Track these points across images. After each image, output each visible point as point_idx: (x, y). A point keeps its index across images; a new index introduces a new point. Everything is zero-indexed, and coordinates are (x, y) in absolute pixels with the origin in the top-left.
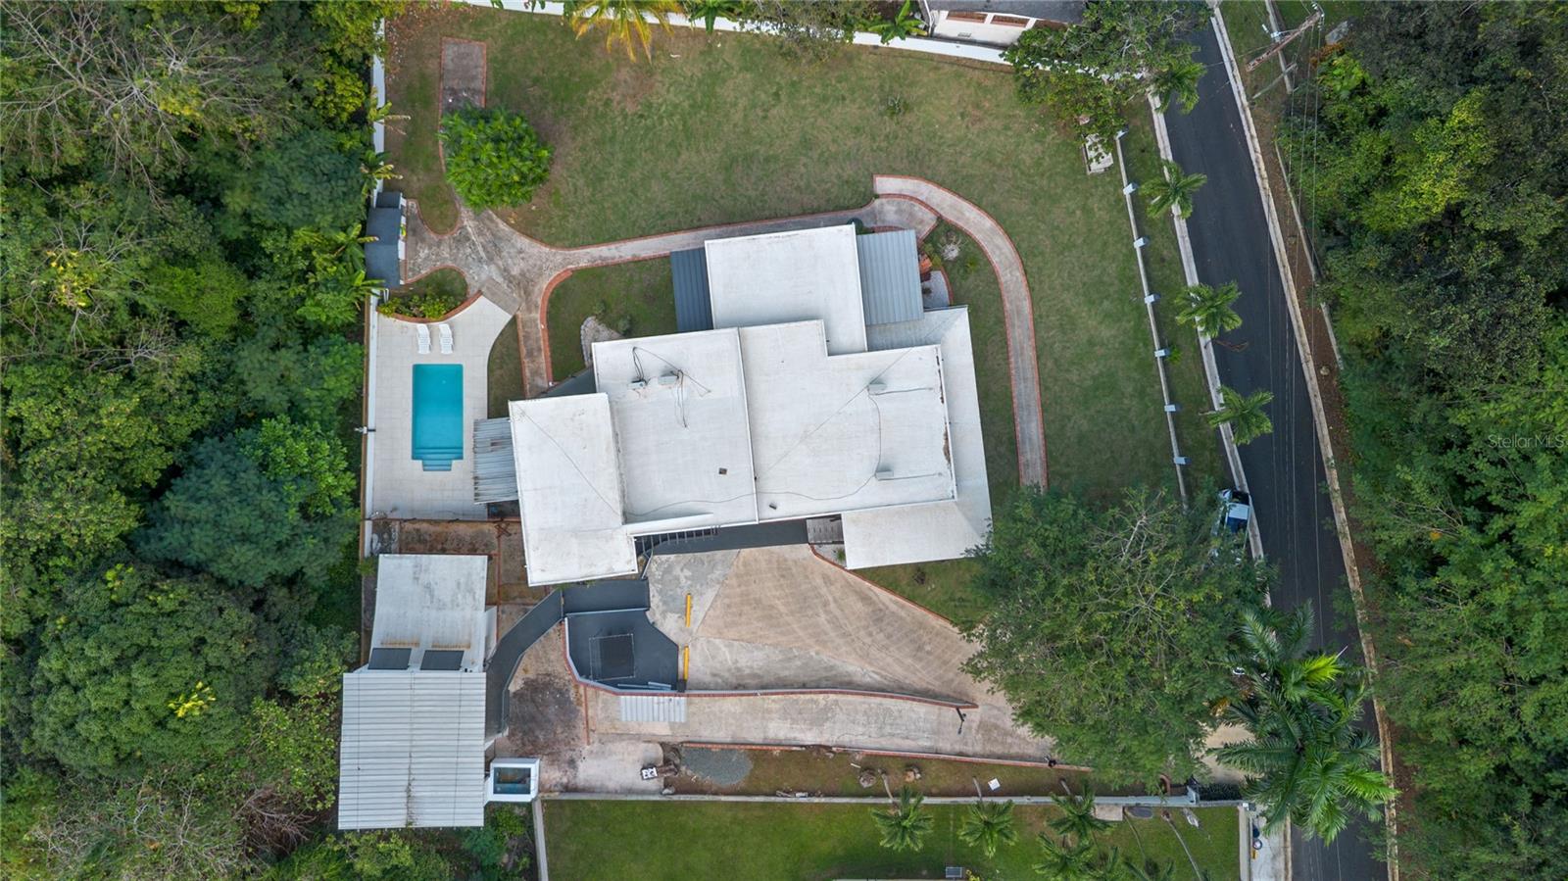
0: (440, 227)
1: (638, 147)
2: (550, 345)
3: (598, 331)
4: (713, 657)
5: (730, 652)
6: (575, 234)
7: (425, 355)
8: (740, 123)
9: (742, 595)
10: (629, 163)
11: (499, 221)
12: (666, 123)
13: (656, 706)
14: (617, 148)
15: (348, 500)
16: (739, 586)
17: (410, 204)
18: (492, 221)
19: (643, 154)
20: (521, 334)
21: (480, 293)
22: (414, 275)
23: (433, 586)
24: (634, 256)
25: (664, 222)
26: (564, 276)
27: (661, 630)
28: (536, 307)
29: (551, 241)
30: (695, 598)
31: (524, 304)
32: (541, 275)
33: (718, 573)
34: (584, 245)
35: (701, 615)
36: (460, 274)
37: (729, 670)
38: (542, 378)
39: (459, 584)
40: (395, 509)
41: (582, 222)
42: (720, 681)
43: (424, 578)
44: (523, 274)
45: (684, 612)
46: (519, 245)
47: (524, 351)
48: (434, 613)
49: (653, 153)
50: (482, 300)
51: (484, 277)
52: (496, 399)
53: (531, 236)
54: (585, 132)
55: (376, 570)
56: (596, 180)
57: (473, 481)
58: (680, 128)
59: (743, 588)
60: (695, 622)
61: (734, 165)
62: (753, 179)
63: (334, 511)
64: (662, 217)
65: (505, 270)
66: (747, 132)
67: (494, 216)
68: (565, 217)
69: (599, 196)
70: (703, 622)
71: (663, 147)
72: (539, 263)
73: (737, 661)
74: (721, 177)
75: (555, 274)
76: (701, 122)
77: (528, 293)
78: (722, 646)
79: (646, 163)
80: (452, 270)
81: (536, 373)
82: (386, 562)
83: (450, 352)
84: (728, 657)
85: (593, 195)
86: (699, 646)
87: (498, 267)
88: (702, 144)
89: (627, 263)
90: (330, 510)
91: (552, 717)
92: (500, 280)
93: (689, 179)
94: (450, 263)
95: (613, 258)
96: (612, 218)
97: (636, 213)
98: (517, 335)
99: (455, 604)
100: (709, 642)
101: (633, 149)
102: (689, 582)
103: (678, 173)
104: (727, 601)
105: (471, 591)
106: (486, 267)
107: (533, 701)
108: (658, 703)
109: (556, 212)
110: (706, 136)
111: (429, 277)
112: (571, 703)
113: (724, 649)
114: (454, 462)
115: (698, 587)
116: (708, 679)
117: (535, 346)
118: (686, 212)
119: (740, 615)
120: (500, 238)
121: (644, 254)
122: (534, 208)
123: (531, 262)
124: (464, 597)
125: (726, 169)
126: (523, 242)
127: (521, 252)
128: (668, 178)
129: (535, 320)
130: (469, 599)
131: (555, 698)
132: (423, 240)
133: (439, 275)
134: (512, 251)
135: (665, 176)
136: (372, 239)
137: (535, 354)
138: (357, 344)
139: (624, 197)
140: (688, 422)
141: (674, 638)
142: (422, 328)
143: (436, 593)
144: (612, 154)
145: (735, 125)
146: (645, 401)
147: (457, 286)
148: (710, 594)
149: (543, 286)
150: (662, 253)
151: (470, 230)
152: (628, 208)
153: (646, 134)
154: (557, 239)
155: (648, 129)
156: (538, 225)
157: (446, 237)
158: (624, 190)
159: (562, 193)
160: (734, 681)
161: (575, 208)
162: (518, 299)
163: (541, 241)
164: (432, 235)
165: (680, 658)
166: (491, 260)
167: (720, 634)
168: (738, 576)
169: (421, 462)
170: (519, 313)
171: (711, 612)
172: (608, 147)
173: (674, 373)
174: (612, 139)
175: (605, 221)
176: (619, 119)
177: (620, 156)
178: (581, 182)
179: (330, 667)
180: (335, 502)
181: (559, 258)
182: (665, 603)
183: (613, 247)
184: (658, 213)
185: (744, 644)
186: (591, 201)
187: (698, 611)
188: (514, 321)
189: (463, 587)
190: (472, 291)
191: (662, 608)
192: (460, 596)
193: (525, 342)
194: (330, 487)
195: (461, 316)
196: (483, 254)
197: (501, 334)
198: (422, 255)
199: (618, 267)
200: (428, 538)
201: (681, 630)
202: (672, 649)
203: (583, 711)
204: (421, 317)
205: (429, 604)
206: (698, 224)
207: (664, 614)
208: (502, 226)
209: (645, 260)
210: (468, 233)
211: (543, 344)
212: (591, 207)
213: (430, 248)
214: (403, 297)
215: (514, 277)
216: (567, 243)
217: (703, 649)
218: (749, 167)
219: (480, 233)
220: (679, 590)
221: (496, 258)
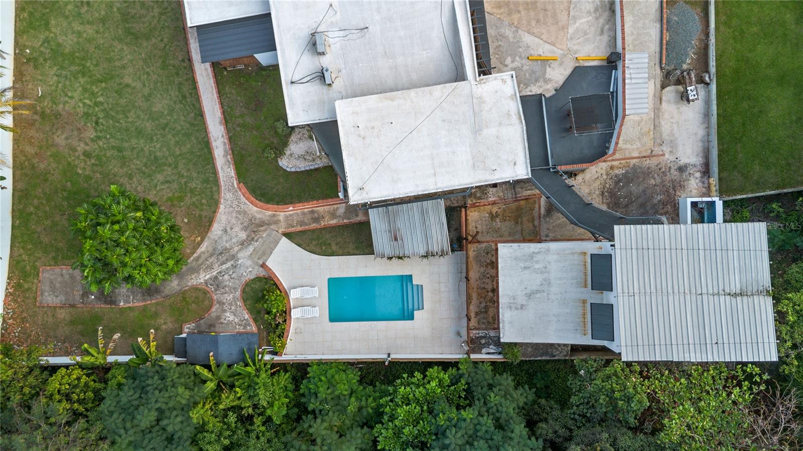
0: (207, 303)
1: (124, 125)
2: (307, 201)
3: (291, 155)
4: (586, 34)
5: (580, 19)
6: (207, 181)
7: (320, 311)
8: (95, 28)
9: (527, 9)
10: (140, 133)
11: (199, 251)
12: (101, 99)
13: (633, 81)
14: (126, 145)
15: (452, 371)
16: (519, 12)
17: (187, 330)
18: (199, 257)
19: (130, 120)
20: (299, 228)
21: (263, 266)
22: (249, 325)
23: (528, 291)
24: (221, 123)
25: (188, 96)
26: (244, 190)
27: (561, 83)
28: (274, 215)
29: (215, 204)
30: (532, 52)
31: (272, 227)
32: (245, 212)
33: (508, 33)
34: (215, 173)
35: (547, 46)
36: (247, 284)
37: (597, 19)
38: (338, 209)
39: (526, 268)
40: (458, 334)
41: (195, 175)
42: (607, 27)
43: (521, 300)
44: (245, 229)
45: (545, 62)
46: (220, 233)
47: (314, 226)
48: (553, 289)
49: (129, 111)
50: (269, 264)
51: (249, 263)
52: (357, 248)
53: (211, 221)
54: (115, 176)
55: (516, 344)
56: (156, 163)
57: (431, 258)
58: (103, 85)
59: (521, 8)
60: (554, 52)
61: (133, 31)
62: (143, 12)
64: (184, 97)
65: (242, 244)
66: (103, 21)
67: (195, 255)
68: (192, 191)
69: (171, 160)
70: (554, 45)
71: (123, 101)
72: (234, 215)
73: (589, 12)
74: (145, 44)
75: (243, 199)
76: (97, 65)
77: (262, 224)
78: (575, 26)
79: (138, 116)
80: (243, 291)
81: (333, 215)
82: (507, 337)
83: (316, 288)
84: (584, 20)
85: (170, 165)
86: (575, 48)
87: (240, 250)
88: (117, 64)
89: (228, 130)
91: (641, 188)
92: (251, 248)
93: (148, 74)
94: (238, 293)
95: (225, 144)
96: (188, 146)
97: (182, 123)
98: (301, 231)
99: (545, 270)
100: (571, 39)
101: (127, 130)
102: (517, 58)
103: (144, 86)
104: (533, 23)
105: (531, 256)
106: (240, 262)
107: (627, 206)
108: (631, 79)
109: (188, 200)
110: (110, 60)
111: (250, 311)
112: (627, 172)
113: (578, 24)
114: (414, 283)
115: (521, 50)
116: (605, 38)
117: (309, 216)
118: (177, 74)
119: (546, 10)
120: (214, 249)
121: (219, 114)
122: (186, 220)
123: (234, 221)
124: (537, 262)
125: (137, 38)
126: (216, 229)
127: (225, 231)
128: (150, 95)
129: (286, 217)
130: (539, 257)
131: (623, 187)
132: (218, 318)
133: (248, 302)
134: (225, 239)
135: (147, 98)
136: (212, 358)
137: (316, 215)
138: (309, 369)
139: (170, 136)
140: (363, 27)
141: (568, 72)
142: (295, 314)
143: (535, 288)
144: (133, 149)
145: (97, 32)
146: (344, 71)
147: (257, 286)
148: (527, 39)
149: (256, 211)
150: (216, 96)
151: (208, 277)
152: (179, 131)
153: (113, 118)
154: (212, 198)
155: (107, 116)
156: (200, 216)
157: (215, 297)
158: (164, 136)
159: (170, 195)
160: (606, 14)
161: (183, 181)
162: (267, 232)
163: (215, 212)
164: (214, 309)
165: (587, 64)
166: (233, 257)
167: (564, 28)
168: (510, 14)
169: (415, 312)
170: (280, 231)
171: (544, 37)
172: (127, 154)
174: (120, 150)
175: (192, 153)
176: (101, 143)
177: (134, 141)
178: (160, 177)
181: (229, 196)
182: (537, 80)
183: (214, 144)
184: (181, 102)
185: (572, 6)
186: (176, 167)
187: (543, 49)
188: (288, 235)
189: (527, 264)
190: (262, 273)
191: (541, 83)
192: (537, 266)
193: (306, 224)
195: (284, 281)
196: (229, 264)
197: (299, 245)
198: (231, 318)
199: (232, 139)
200: (483, 305)
201: (561, 64)
202: (579, 72)
203: (634, 161)
204: (286, 313)
205: (545, 294)
206: (186, 61)
207: (547, 81)
208: (203, 248)
209: (224, 113)
210: (211, 279)
211: (307, 207)
212: (181, 166)
213: (225, 311)
214: (268, 334)
215: (248, 236)
216: (215, 189)
217: (578, 44)
218: (132, 17)
219: (210, 267)
220: (526, 67)
221: (232, 252)
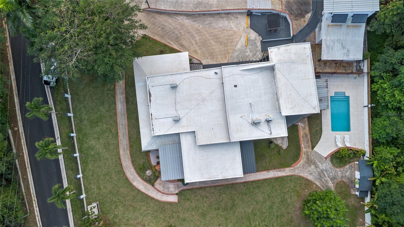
0: (342, 183)
1: (268, 214)
2: (299, 139)
3: (282, 143)
4: (237, 24)
5: (231, 26)
6: (291, 180)
7: (346, 135)
8: (229, 223)
9: (227, 46)
10: (271, 207)
11: (319, 186)
12: (257, 223)
13: (258, 6)
14: (275, 214)
16: (228, 49)
17: (354, 193)
18: (322, 186)
19: (266, 211)
20: (310, 143)
21: (326, 158)
22: (351, 165)
23: (342, 48)
24: (269, 172)
25: (258, 185)
26: (294, 165)
27: (256, 34)
28: (304, 153)
29: (300, 178)
30: (244, 45)
31: (309, 154)
32: (303, 165)
33: (236, 54)
34: (287, 176)
35: (242, 39)
36: (334, 166)
37: (231, 19)
38: (301, 126)
39: (332, 49)
40: (355, 78)
41: (288, 185)
42: (235, 16)
43: (345, 51)
44: (310, 165)
45: (248, 40)
46: (312, 176)
47: (309, 136)
48: (342, 38)
49: (262, 211)
50: (325, 156)
51: (325, 165)
52: (318, 119)
53: (307, 180)
54: (288, 220)
55: (363, 54)
56: (283, 201)
57: (328, 86)
58: (252, 221)
59: (227, 49)
60: (244, 36)
61: (231, 207)
62: (224, 201)
63: (382, 74)
64: (258, 186)
65: (316, 167)
66: (226, 219)
67: (321, 187)
68: (295, 187)
69: (282, 195)
70: (241, 37)
71: (258, 214)
72: (304, 170)
73: (229, 23)
74: (236, 202)
75: (298, 165)
76: (244, 223)
77: (308, 158)
78: (234, 28)
79: (264, 208)
80: (337, 167)
81: (304, 128)
82: (360, 57)
83: (337, 136)
84: (232, 24)
85: (284, 195)
86: (243, 28)
87: (319, 168)
88: (243, 215)
89: (271, 169)
90: (384, 75)
91: (294, 5)
92: (318, 163)
93: (248, 201)
94: (338, 170)
95: (276, 171)
96: (277, 187)
97: (268, 189)
98: (311, 142)
99: (334, 42)
100: (239, 29)
101: (270, 213)
102: (246, 50)
103: (253, 204)
104: (233, 44)
105: (328, 47)
106: (324, 168)
107: (301, 11)
108: (257, 7)
109: (298, 189)
110: (242, 218)
111: (345, 165)
112: (288, 10)
113: (233, 27)
114: (334, 95)
115: (243, 49)
116: (239, 16)
117: (305, 138)
118: (249, 189)
119: (227, 39)
120: (319, 179)
121: (265, 172)
122: (306, 191)
123: (307, 170)
124: (330, 44)
125: (234, 205)
126: (310, 178)
127: (311, 174)
128: (256, 202)
129: (305, 148)
130: (328, 44)
131: (294, 12)
132: (348, 179)
133: (342, 165)
134: (314, 174)
135: (257, 203)
136: (371, 179)
137: (304, 136)
138: (375, 138)
139: (273, 194)
140: (249, 105)
141: (252, 31)
142: (348, 145)
143: (341, 46)
144: (277, 211)
145: (231, 222)
146: (266, 113)
147: (335, 161)
148: (239, 46)
149: (302, 161)
150: (258, 173)
151: (331, 182)
152: (271, 190)
153: (265, 219)
154: (297, 179)
155: (264, 221)
156: (305, 184)
157: (339, 180)
158: (273, 197)
159: (296, 196)
160: (229, 15)
161: (291, 190)
162: (311, 156)
163: (303, 178)
164: (345, 180)
165: (249, 24)
166: (322, 171)
167: (235, 32)
168: (229, 53)
169: (346, 95)
170: (311, 151)
171: (238, 40)
172: (279, 214)
173: (255, 124)
174: (277, 217)
175: (280, 185)
176: (275, 225)
177: (274, 210)
178: (289, 200)
179: (385, 14)
180: (382, 78)
181: (297, 171)
182: (255, 43)
183: (277, 176)
184: (260, 188)
185: (226, 29)
186: (285, 193)
187: (243, 41)
188: (313, 148)
189: (331, 48)
190: (329, 159)
191: (256, 41)
192: (332, 44)
193: (308, 140)
194: (385, 83)
195: (333, 149)
196: (325, 173)
197: (317, 143)
198: (349, 173)
199: (274, 168)
200: (342, 68)
201: (249, 34)
202: (253, 27)
203: (283, 7)
204: (349, 149)
205: (343, 41)
206: (245, 184)
207: (256, 39)
208: (318, 184)
209: (265, 170)
210: (331, 181)
211: (302, 139)
212: (285, 191)
213: (345, 175)
214: (356, 157)
215: (313, 164)
216: (294, 177)
217: (241, 27)
218: (226, 206)
219: (326, 181)
220: (250, 47)
221: (320, 171)
